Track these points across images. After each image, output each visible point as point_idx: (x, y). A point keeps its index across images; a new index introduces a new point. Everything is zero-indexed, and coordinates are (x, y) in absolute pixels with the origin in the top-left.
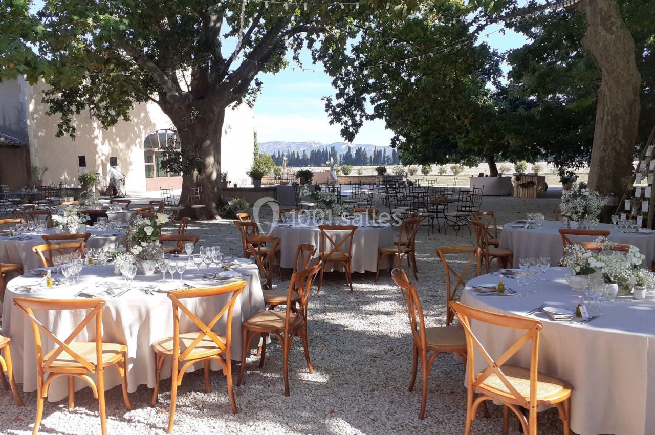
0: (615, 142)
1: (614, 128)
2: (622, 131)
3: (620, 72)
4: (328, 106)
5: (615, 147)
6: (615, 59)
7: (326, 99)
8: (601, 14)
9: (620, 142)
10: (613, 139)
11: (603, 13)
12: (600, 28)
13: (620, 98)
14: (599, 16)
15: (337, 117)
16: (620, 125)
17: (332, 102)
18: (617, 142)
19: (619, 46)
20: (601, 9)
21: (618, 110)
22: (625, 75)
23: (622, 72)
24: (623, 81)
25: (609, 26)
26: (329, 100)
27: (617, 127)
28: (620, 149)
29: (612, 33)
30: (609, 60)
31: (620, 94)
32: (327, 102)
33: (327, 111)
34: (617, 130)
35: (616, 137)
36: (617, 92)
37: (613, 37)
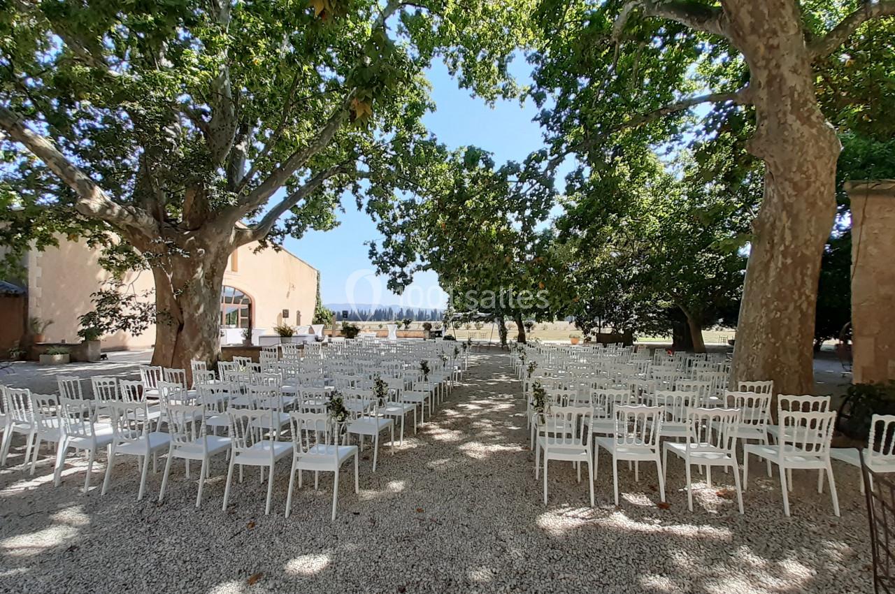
0: (800, 298)
1: (798, 275)
2: (811, 281)
3: (819, 188)
4: (372, 253)
5: (800, 305)
6: (815, 167)
7: (369, 244)
8: (792, 96)
9: (808, 297)
10: (796, 292)
11: (796, 96)
12: (791, 118)
13: (812, 229)
14: (789, 100)
15: (383, 267)
16: (809, 272)
17: (376, 248)
18: (804, 298)
19: (824, 145)
20: (793, 89)
21: (807, 248)
22: (826, 192)
23: (822, 189)
24: (821, 204)
25: (806, 115)
26: (373, 245)
27: (803, 275)
28: (808, 309)
29: (812, 126)
30: (805, 169)
31: (813, 223)
32: (371, 248)
33: (370, 258)
34: (803, 279)
35: (802, 291)
36: (809, 221)
37: (814, 131)
